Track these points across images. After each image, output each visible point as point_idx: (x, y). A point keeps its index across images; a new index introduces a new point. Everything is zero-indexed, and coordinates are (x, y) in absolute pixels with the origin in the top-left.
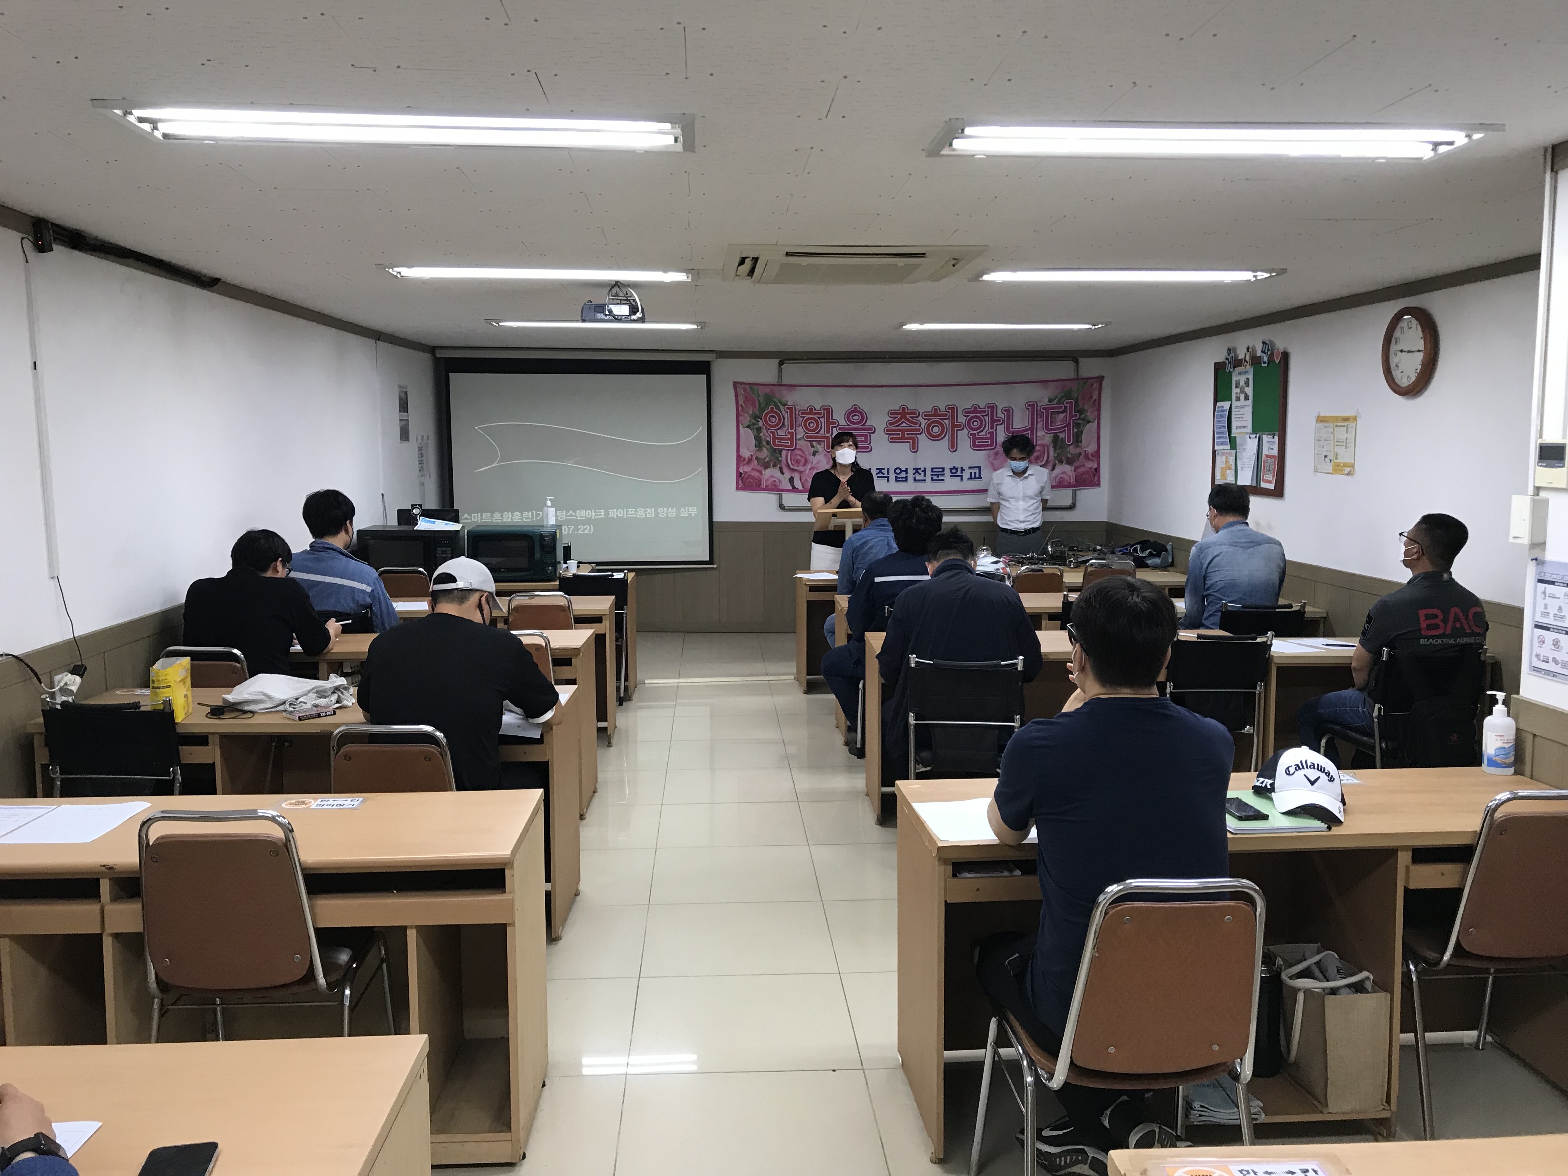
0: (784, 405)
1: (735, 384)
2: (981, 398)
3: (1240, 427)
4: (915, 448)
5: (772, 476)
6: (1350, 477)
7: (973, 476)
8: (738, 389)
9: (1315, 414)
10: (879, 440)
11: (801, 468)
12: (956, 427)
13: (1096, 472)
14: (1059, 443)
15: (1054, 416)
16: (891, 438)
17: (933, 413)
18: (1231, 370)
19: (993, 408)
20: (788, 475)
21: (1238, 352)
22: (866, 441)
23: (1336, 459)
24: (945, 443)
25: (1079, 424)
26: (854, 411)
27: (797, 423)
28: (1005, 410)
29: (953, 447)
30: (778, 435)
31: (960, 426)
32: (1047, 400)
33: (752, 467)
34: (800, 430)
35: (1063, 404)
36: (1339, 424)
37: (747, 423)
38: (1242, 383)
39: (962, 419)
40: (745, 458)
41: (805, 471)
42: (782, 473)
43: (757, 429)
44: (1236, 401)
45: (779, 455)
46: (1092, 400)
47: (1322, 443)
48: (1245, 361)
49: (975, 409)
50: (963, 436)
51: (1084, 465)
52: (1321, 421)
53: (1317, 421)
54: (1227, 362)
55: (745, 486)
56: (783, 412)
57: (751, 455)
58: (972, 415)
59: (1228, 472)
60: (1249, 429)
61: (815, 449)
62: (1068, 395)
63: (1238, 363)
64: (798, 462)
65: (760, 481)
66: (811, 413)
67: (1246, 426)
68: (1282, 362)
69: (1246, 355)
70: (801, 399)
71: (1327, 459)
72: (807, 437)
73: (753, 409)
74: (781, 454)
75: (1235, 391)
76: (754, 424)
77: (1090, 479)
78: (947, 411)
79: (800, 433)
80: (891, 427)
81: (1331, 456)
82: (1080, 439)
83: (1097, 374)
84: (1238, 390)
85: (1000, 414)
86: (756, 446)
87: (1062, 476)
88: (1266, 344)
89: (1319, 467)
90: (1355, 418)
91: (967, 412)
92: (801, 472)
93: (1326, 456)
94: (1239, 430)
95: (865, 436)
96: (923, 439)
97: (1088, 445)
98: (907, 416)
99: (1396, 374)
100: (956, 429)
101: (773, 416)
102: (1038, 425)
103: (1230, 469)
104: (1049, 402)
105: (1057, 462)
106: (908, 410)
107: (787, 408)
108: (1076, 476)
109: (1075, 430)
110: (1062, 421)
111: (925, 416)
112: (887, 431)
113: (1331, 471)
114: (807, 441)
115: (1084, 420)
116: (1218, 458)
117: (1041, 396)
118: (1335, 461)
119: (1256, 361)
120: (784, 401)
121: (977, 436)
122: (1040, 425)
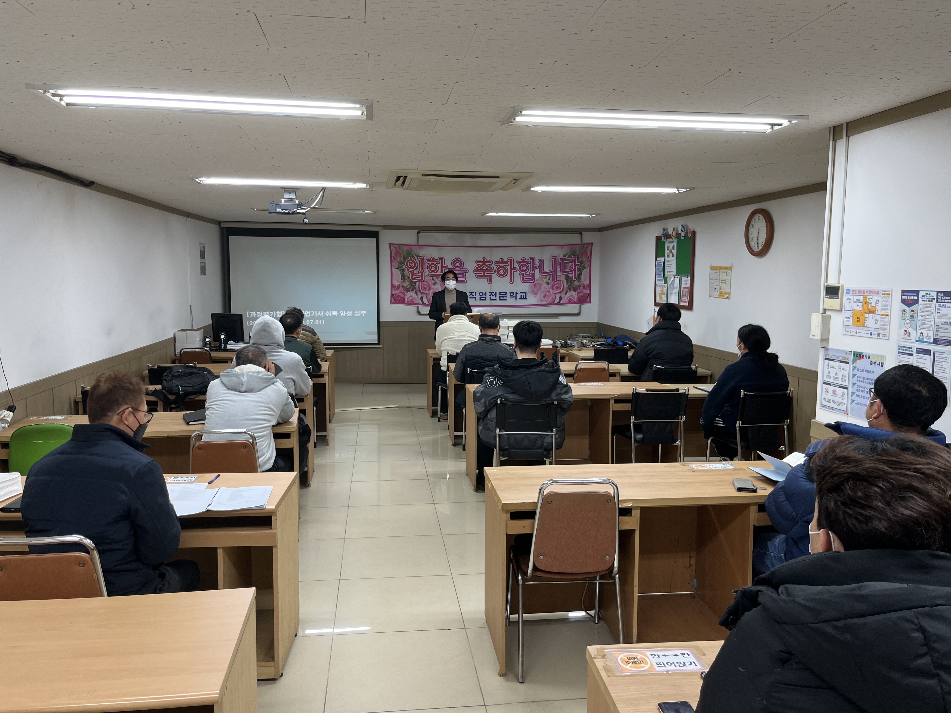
0: (418, 256)
1: (390, 244)
2: (526, 254)
3: (669, 272)
4: (490, 281)
5: (411, 296)
6: (728, 300)
7: (522, 298)
8: (392, 247)
9: (710, 265)
10: (471, 277)
11: (427, 292)
12: (512, 269)
13: (588, 295)
14: (569, 280)
15: (566, 264)
16: (477, 276)
17: (500, 262)
18: (665, 240)
19: (533, 259)
20: (420, 296)
21: (669, 231)
22: (463, 277)
23: (721, 290)
24: (507, 278)
25: (581, 269)
26: (457, 261)
27: (425, 267)
28: (539, 261)
29: (511, 281)
30: (414, 273)
31: (515, 269)
32: (563, 256)
33: (399, 291)
34: (426, 270)
35: (571, 258)
36: (722, 271)
37: (396, 266)
38: (671, 248)
39: (516, 265)
40: (395, 286)
41: (429, 293)
42: (417, 294)
43: (402, 270)
44: (667, 257)
45: (414, 285)
46: (588, 256)
47: (714, 281)
48: (672, 235)
49: (523, 260)
50: (517, 275)
51: (582, 292)
52: (713, 269)
53: (710, 270)
54: (663, 236)
55: (395, 301)
56: (417, 260)
57: (399, 284)
58: (522, 263)
59: (663, 296)
60: (674, 273)
61: (435, 281)
62: (574, 253)
63: (668, 236)
64: (425, 288)
65: (404, 299)
66: (433, 261)
67: (673, 271)
68: (692, 237)
69: (672, 232)
70: (428, 253)
71: (716, 290)
72: (430, 274)
73: (400, 259)
74: (415, 284)
75: (667, 252)
76: (400, 267)
77: (585, 299)
78: (508, 261)
79: (427, 272)
80: (477, 270)
81: (718, 288)
82: (580, 277)
83: (589, 242)
84: (668, 251)
85: (537, 263)
86: (402, 279)
87: (571, 297)
88: (684, 227)
89: (711, 294)
90: (731, 268)
91: (519, 262)
92: (427, 294)
93: (715, 288)
94: (669, 273)
95: (463, 274)
96: (495, 276)
97: (585, 280)
98: (486, 264)
99: (753, 244)
100: (513, 271)
101: (411, 263)
102: (558, 269)
103: (664, 294)
104: (564, 256)
105: (568, 290)
106: (486, 260)
107: (419, 258)
108: (578, 297)
109: (578, 272)
110: (571, 268)
111: (496, 263)
112: (475, 271)
113: (717, 296)
114: (430, 277)
115: (582, 267)
116: (657, 288)
117: (560, 253)
118: (720, 291)
119: (678, 236)
120: (417, 255)
121: (524, 275)
122: (559, 269)
